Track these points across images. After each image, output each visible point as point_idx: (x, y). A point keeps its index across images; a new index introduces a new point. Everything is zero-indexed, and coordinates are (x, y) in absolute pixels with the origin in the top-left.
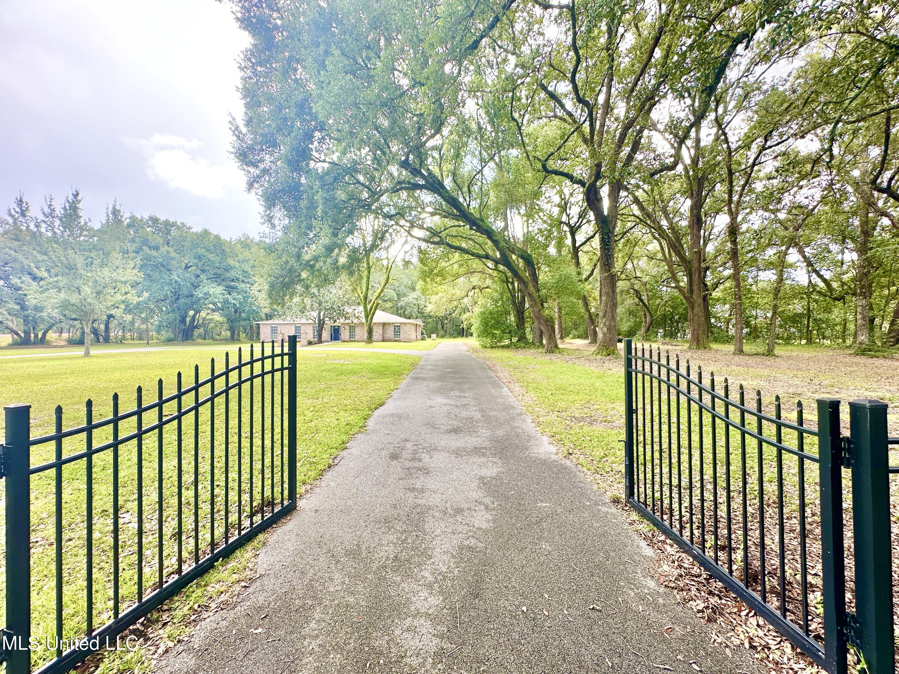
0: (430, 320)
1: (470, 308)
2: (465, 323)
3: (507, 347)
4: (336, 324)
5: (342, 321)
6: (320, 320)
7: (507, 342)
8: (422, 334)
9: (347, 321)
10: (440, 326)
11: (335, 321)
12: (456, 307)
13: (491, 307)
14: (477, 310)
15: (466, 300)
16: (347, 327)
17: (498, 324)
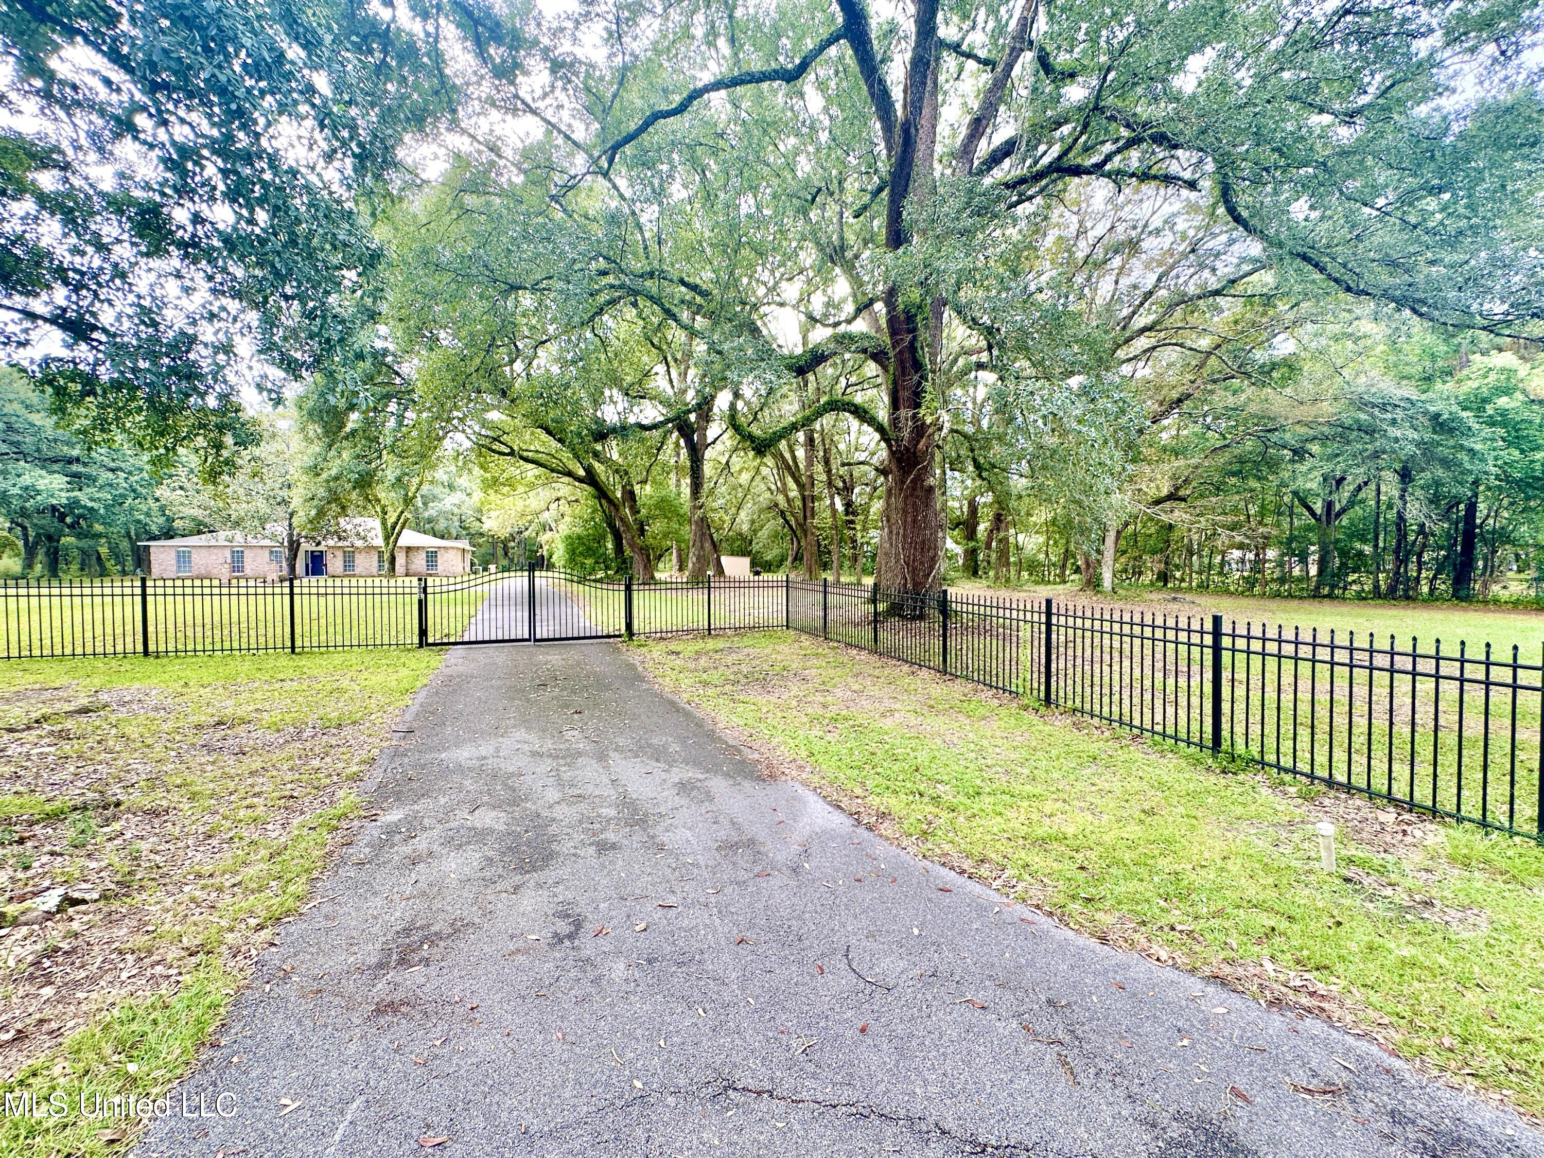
0: (481, 541)
1: (553, 525)
2: (545, 548)
3: (600, 581)
4: (319, 548)
5: (331, 543)
6: (291, 542)
7: (600, 575)
8: (472, 564)
9: (340, 544)
10: (500, 552)
11: (318, 544)
12: (531, 522)
13: (578, 530)
14: (564, 528)
15: (546, 515)
16: (339, 554)
17: (590, 552)
